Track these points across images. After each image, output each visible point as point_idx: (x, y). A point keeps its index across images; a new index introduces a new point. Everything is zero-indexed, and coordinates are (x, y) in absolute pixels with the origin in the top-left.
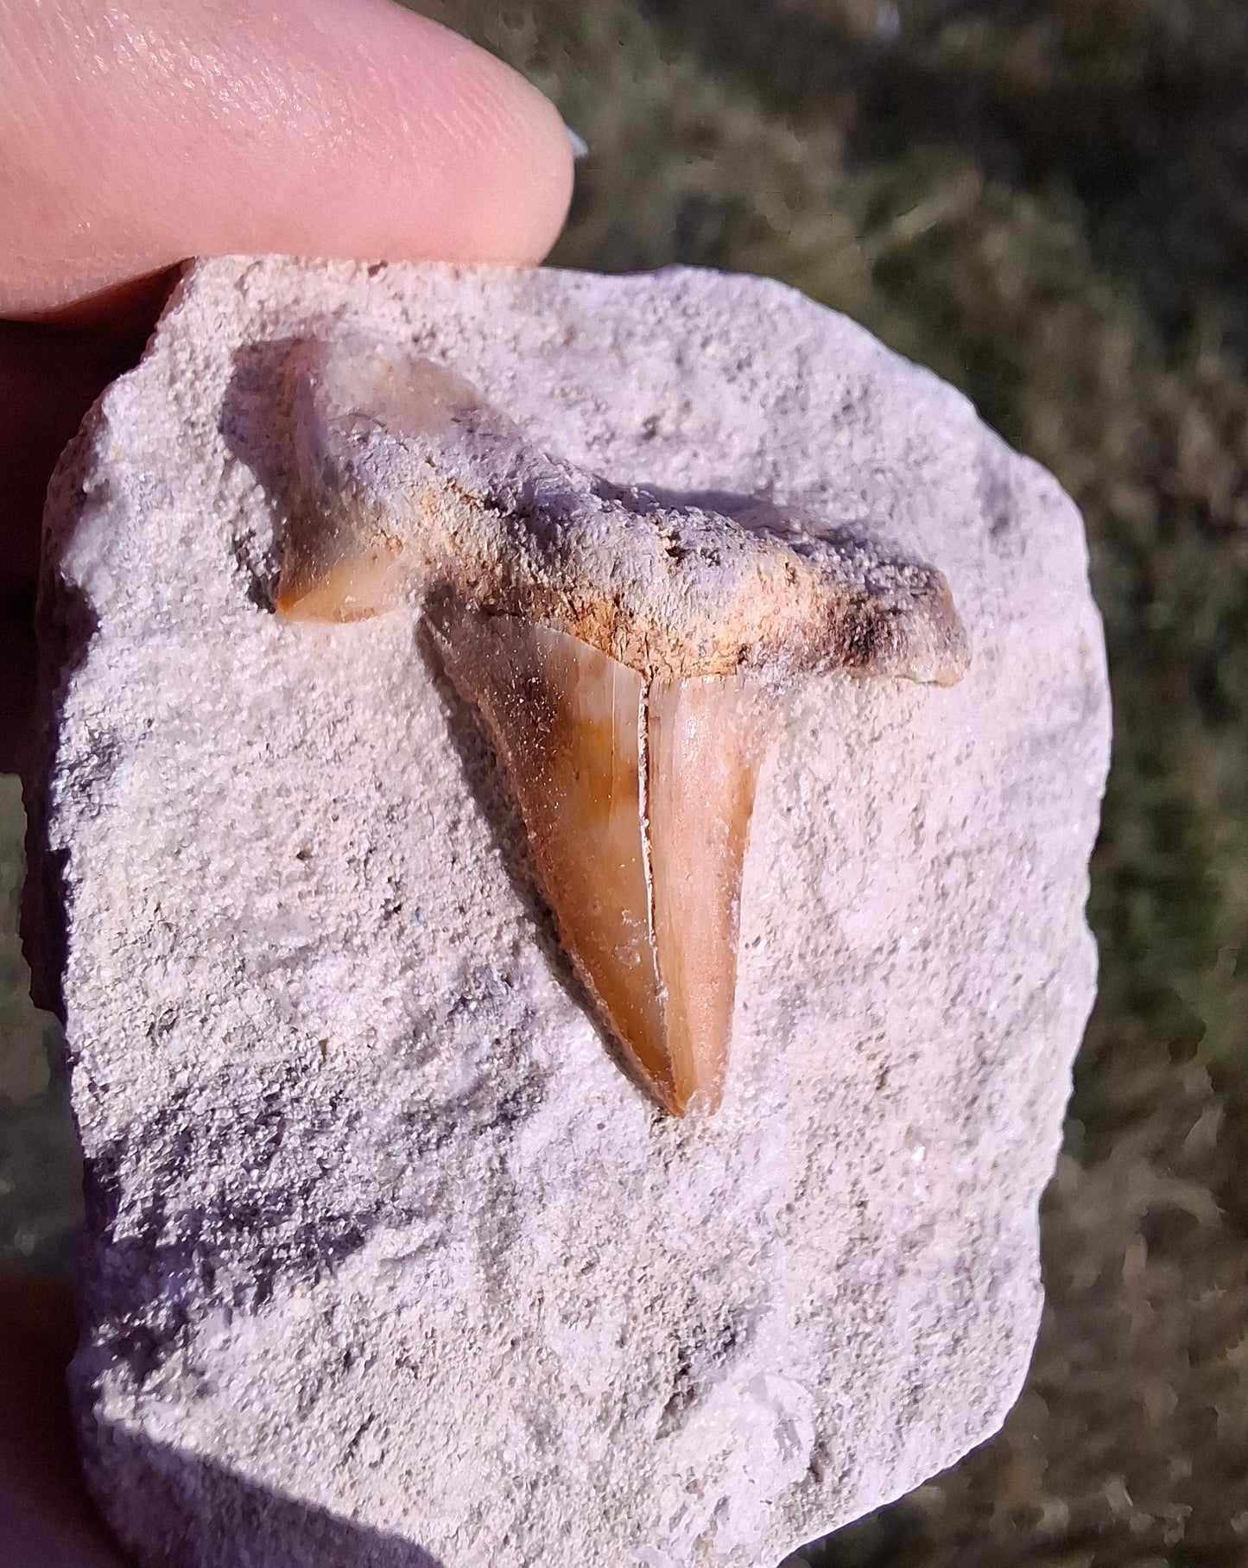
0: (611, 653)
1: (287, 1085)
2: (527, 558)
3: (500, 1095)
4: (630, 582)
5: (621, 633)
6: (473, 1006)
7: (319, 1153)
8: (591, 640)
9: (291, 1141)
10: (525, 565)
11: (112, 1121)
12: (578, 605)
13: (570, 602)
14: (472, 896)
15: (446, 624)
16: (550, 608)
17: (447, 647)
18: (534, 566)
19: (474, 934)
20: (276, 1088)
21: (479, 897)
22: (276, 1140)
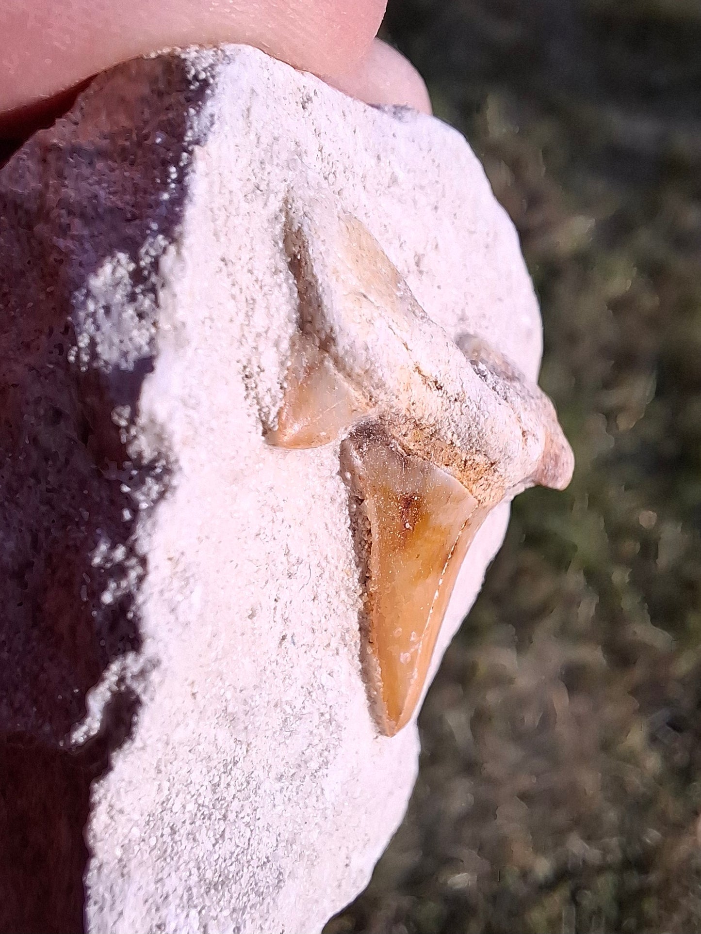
0: (471, 491)
1: (223, 775)
2: (454, 430)
3: (320, 748)
4: (507, 457)
5: (482, 481)
6: (314, 694)
7: (247, 819)
8: (465, 483)
9: (231, 816)
10: (449, 434)
11: (119, 830)
12: (469, 463)
13: (466, 461)
14: (320, 621)
15: (365, 449)
16: (451, 461)
17: (358, 462)
18: (455, 436)
19: (316, 646)
20: (217, 779)
21: (323, 620)
22: (225, 817)
